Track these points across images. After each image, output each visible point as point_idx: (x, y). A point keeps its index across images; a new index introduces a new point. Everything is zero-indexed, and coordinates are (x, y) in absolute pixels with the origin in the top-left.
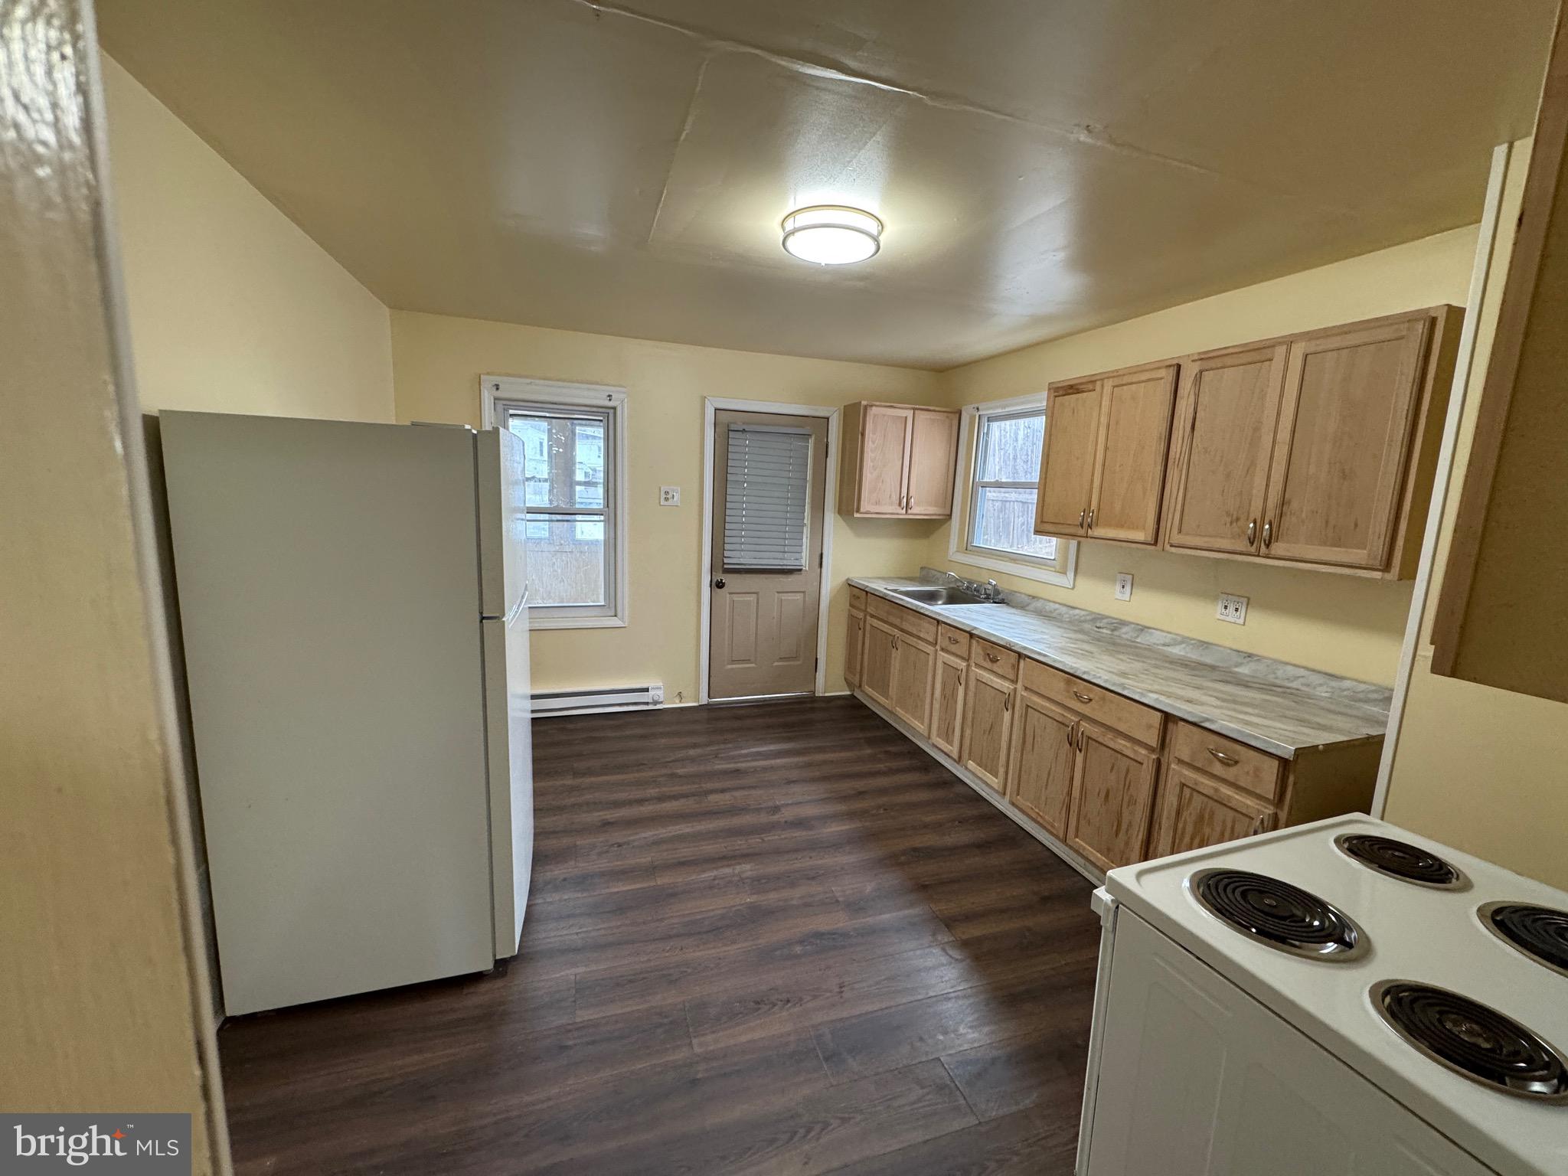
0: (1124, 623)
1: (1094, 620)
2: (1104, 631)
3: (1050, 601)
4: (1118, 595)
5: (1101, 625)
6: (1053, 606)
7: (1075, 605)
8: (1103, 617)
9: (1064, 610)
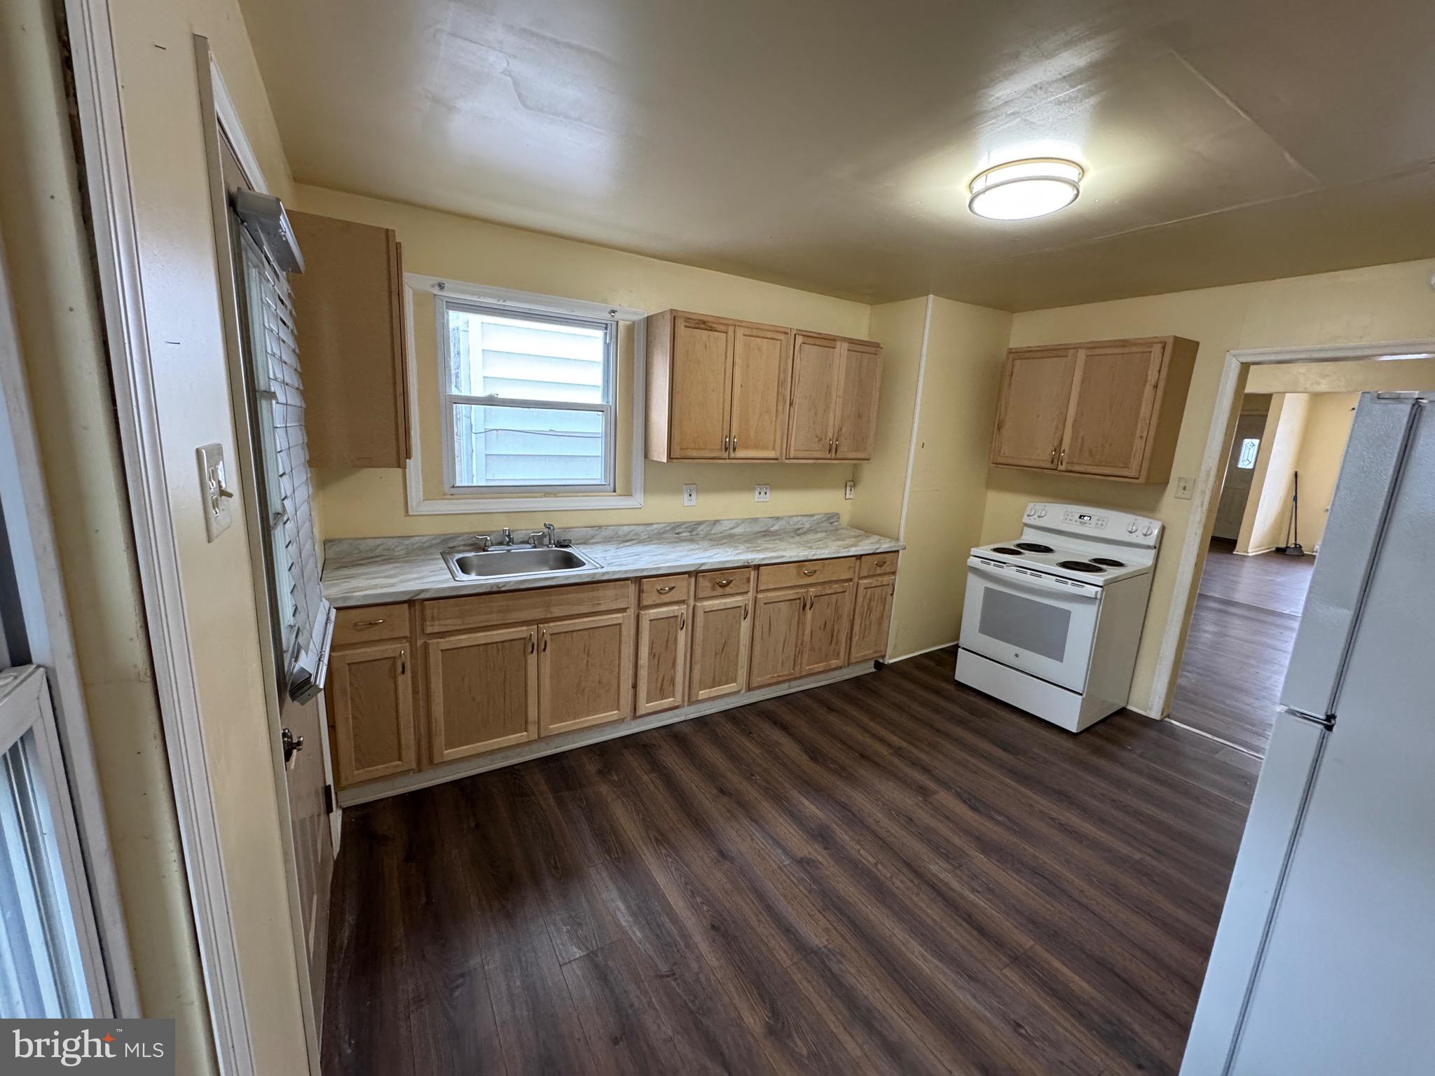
0: (699, 523)
1: (673, 528)
2: (684, 534)
3: (623, 525)
4: (687, 503)
5: (680, 530)
6: (626, 529)
7: (650, 522)
8: (680, 525)
9: (640, 529)
